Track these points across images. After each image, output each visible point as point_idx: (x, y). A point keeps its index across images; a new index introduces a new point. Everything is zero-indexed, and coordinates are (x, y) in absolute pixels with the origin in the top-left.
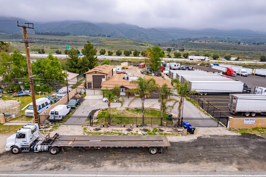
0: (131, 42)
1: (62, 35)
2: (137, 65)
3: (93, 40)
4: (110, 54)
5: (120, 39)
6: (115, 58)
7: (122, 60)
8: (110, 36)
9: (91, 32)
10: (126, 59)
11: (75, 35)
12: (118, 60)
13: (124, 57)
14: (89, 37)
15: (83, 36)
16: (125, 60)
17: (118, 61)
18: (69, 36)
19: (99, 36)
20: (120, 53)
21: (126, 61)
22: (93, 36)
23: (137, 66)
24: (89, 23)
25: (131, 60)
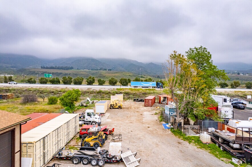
0: (131, 74)
1: (65, 69)
2: (140, 99)
3: (94, 73)
4: (101, 83)
5: (120, 72)
6: (105, 88)
7: (116, 90)
8: (110, 70)
9: (94, 67)
10: (121, 89)
11: (78, 69)
12: (109, 91)
13: (119, 87)
14: (92, 71)
15: (85, 70)
16: (121, 91)
17: (109, 93)
18: (72, 70)
19: (100, 69)
20: (114, 81)
21: (121, 93)
22: (95, 70)
23: (141, 101)
24: (92, 59)
25: (130, 91)
